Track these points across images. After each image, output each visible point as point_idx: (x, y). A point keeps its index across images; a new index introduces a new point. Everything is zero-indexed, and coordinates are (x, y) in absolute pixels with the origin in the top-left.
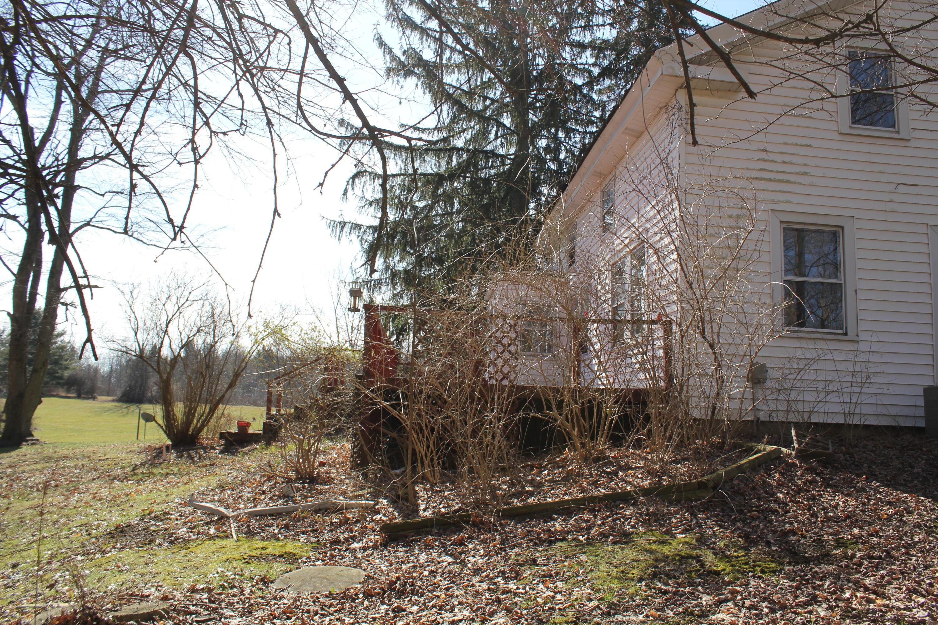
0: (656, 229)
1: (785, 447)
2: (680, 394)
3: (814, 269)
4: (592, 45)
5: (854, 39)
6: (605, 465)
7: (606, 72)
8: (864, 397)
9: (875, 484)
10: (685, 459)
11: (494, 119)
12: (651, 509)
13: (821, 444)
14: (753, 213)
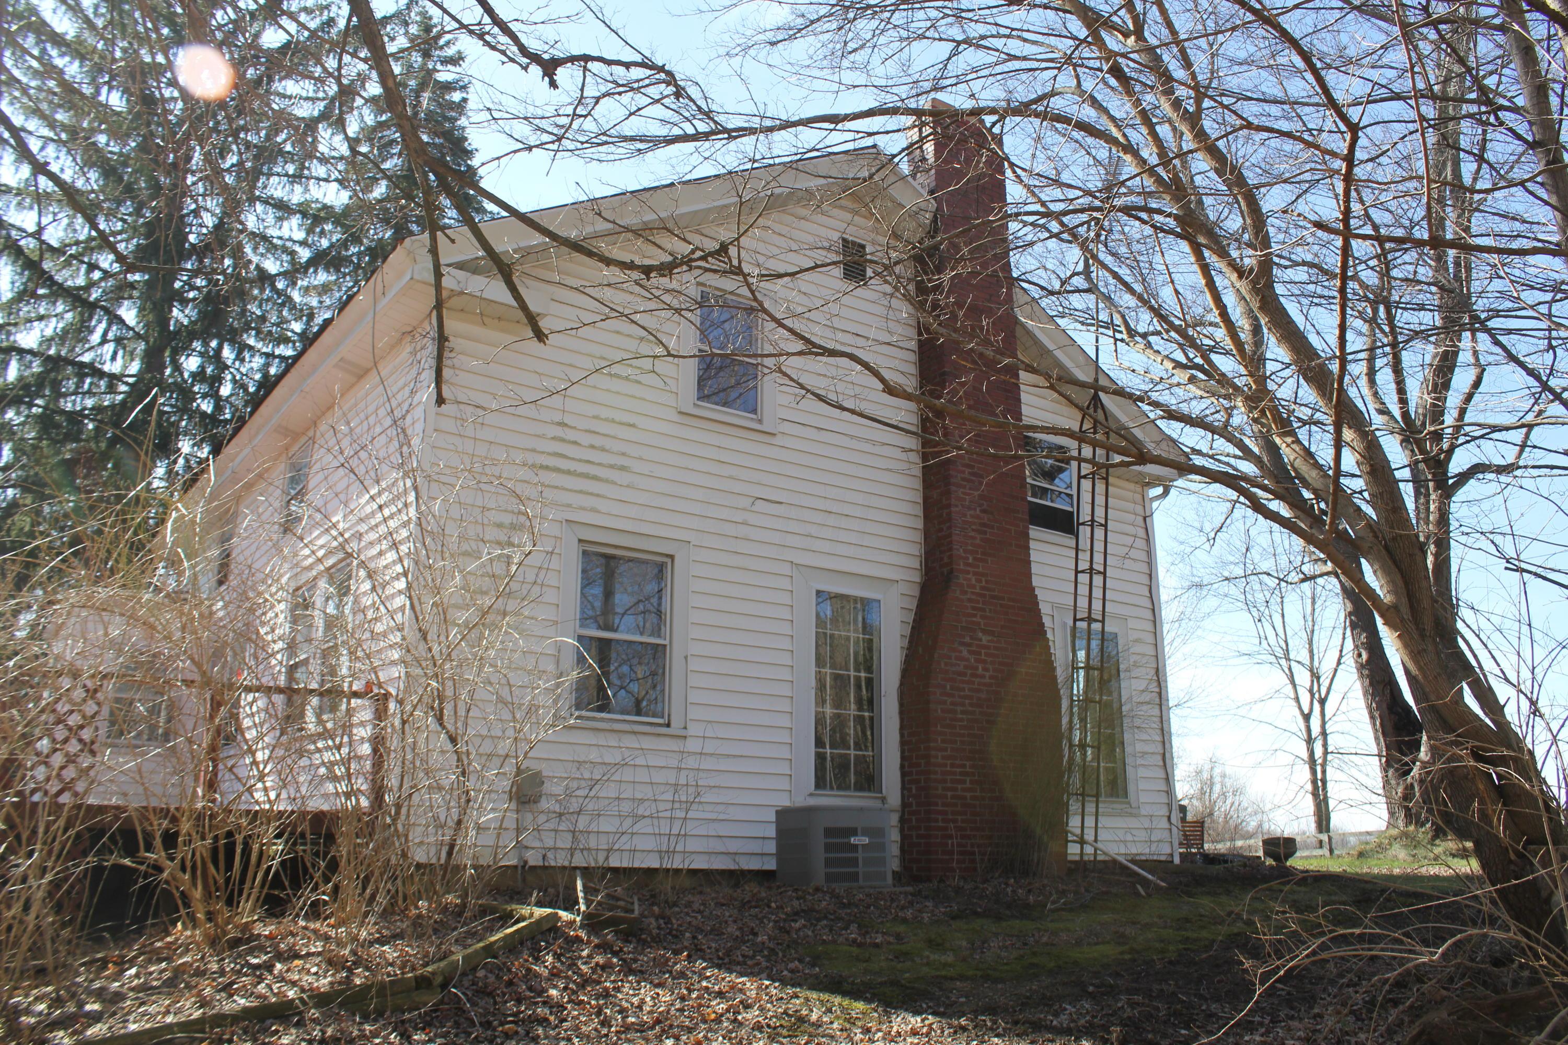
0: (372, 536)
1: (566, 909)
2: (394, 820)
3: (629, 620)
4: (303, 210)
5: (708, 275)
6: (251, 952)
7: (319, 259)
8: (690, 825)
9: (700, 964)
10: (395, 937)
11: (103, 308)
12: (329, 1032)
13: (621, 903)
14: (536, 522)
